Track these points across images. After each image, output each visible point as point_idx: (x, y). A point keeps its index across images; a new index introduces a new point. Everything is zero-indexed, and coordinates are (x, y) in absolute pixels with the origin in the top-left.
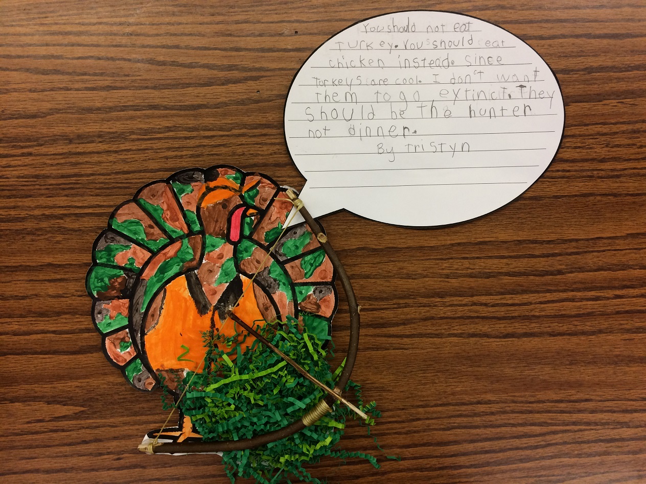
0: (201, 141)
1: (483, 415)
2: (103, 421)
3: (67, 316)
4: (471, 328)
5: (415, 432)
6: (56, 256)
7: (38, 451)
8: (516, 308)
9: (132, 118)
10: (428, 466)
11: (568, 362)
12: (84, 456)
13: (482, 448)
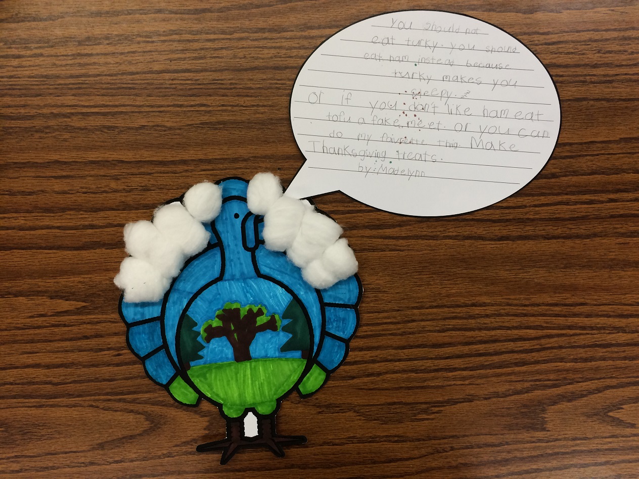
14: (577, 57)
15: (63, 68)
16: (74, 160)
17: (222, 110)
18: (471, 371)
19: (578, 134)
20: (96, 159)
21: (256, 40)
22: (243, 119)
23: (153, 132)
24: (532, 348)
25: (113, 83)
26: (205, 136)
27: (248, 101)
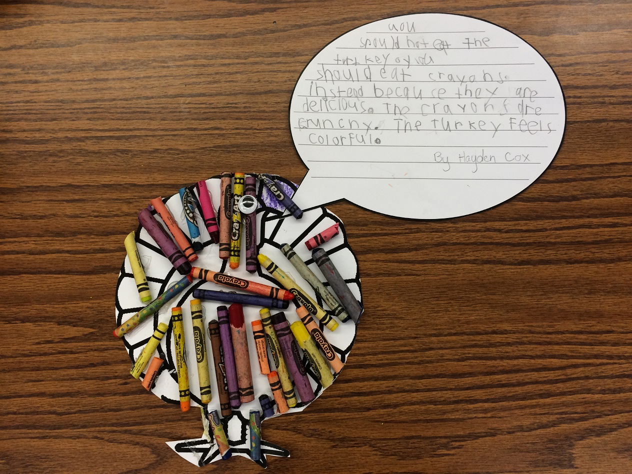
0: (218, 68)
1: (499, 346)
2: (112, 343)
3: (83, 236)
4: (485, 255)
5: (428, 362)
6: (76, 177)
7: (44, 373)
8: (531, 234)
9: (154, 47)
10: (442, 399)
11: (586, 291)
12: (91, 379)
13: (498, 381)
14: (596, 78)
15: (80, 93)
16: (87, 184)
17: (236, 134)
18: (493, 402)
19: (598, 156)
20: (110, 183)
21: (271, 64)
22: (257, 142)
23: (166, 156)
24: (558, 378)
25: (128, 108)
26: (218, 159)
27: (262, 124)
